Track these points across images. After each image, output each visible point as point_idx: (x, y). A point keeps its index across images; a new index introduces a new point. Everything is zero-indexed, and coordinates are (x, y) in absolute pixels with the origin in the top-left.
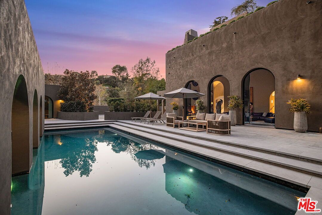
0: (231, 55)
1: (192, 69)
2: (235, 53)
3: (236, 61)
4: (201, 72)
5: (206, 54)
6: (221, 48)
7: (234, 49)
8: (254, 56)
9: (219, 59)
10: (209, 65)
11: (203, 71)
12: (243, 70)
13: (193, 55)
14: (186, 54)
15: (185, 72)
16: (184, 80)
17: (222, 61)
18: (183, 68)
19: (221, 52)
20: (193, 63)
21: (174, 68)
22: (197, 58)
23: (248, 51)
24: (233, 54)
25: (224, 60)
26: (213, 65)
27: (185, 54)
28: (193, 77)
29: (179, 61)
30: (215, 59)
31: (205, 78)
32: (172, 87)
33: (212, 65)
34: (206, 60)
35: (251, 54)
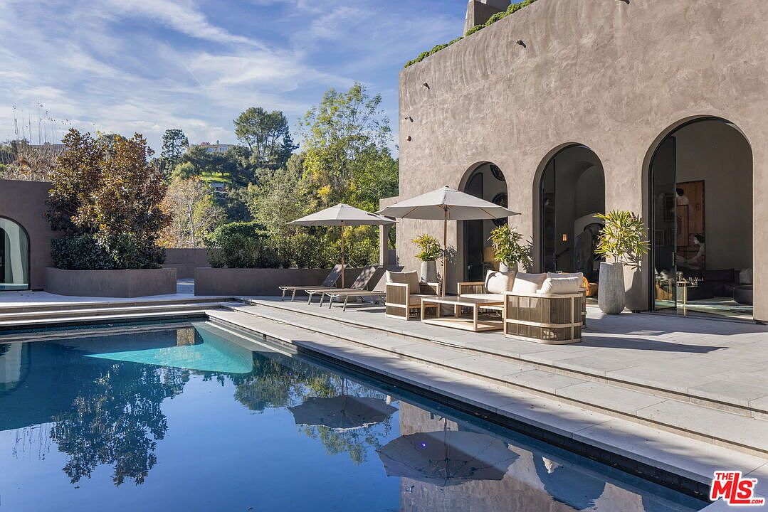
0: (610, 72)
1: (483, 121)
2: (622, 67)
3: (623, 93)
4: (512, 134)
5: (528, 69)
6: (576, 51)
7: (619, 54)
8: (682, 75)
9: (569, 87)
10: (539, 109)
11: (519, 130)
12: (647, 123)
13: (485, 76)
14: (465, 71)
15: (461, 132)
16: (458, 160)
17: (578, 94)
18: (455, 118)
19: (575, 64)
20: (485, 102)
21: (424, 122)
22: (500, 87)
23: (663, 57)
24: (615, 69)
25: (586, 89)
26: (551, 110)
27: (461, 72)
28: (485, 149)
29: (443, 95)
30: (556, 89)
31: (525, 154)
32: (420, 184)
33: (547, 109)
34: (529, 93)
35: (675, 69)
